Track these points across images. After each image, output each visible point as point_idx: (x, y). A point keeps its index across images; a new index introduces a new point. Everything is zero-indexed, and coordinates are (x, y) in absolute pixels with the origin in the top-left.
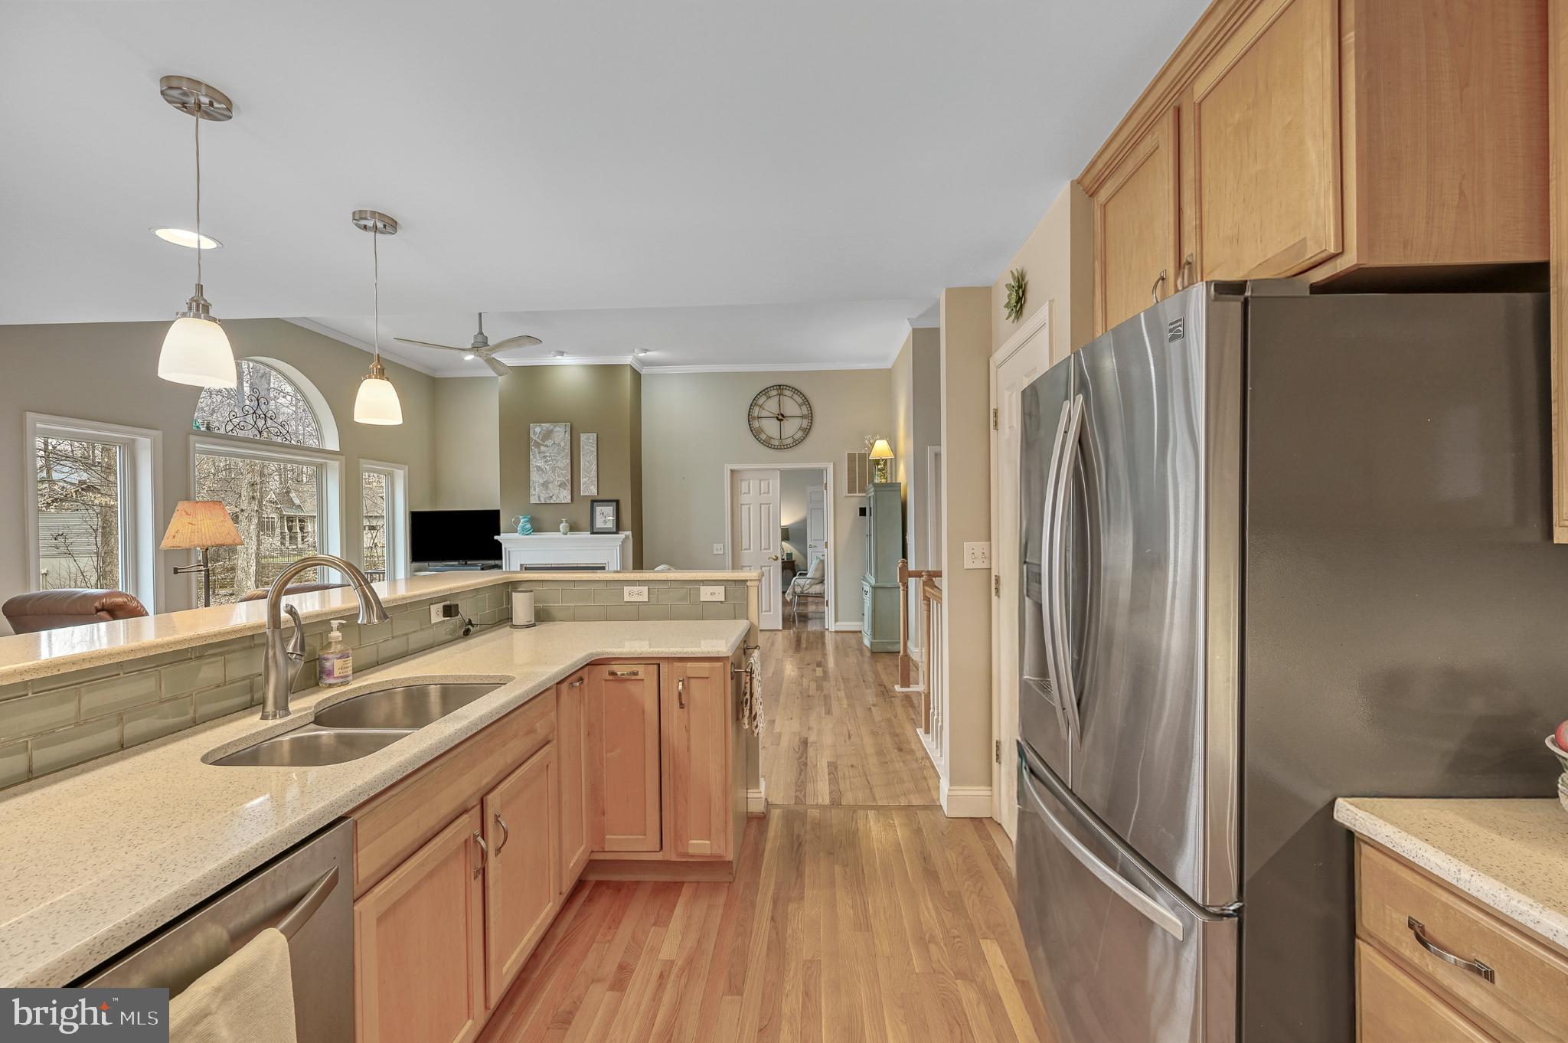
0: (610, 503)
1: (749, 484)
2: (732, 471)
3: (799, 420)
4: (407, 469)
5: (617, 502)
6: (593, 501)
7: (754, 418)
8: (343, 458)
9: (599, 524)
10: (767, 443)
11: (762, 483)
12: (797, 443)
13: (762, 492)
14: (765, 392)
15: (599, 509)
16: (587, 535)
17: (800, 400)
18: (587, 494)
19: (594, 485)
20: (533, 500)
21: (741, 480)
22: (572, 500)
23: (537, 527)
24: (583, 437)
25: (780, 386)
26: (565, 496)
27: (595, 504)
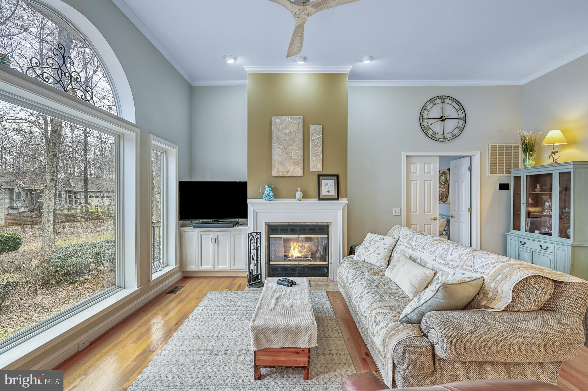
0: (332, 177)
1: (416, 166)
2: (407, 156)
3: (456, 121)
4: (177, 148)
5: (337, 176)
6: (319, 176)
7: (423, 119)
8: (138, 130)
9: (324, 192)
10: (432, 137)
11: (426, 165)
12: (455, 137)
13: (425, 172)
14: (432, 101)
15: (324, 182)
16: (315, 201)
17: (457, 107)
18: (314, 170)
19: (320, 164)
20: (274, 173)
21: (412, 163)
22: (303, 174)
23: (277, 195)
24: (312, 127)
25: (442, 96)
26: (298, 171)
27: (321, 177)
